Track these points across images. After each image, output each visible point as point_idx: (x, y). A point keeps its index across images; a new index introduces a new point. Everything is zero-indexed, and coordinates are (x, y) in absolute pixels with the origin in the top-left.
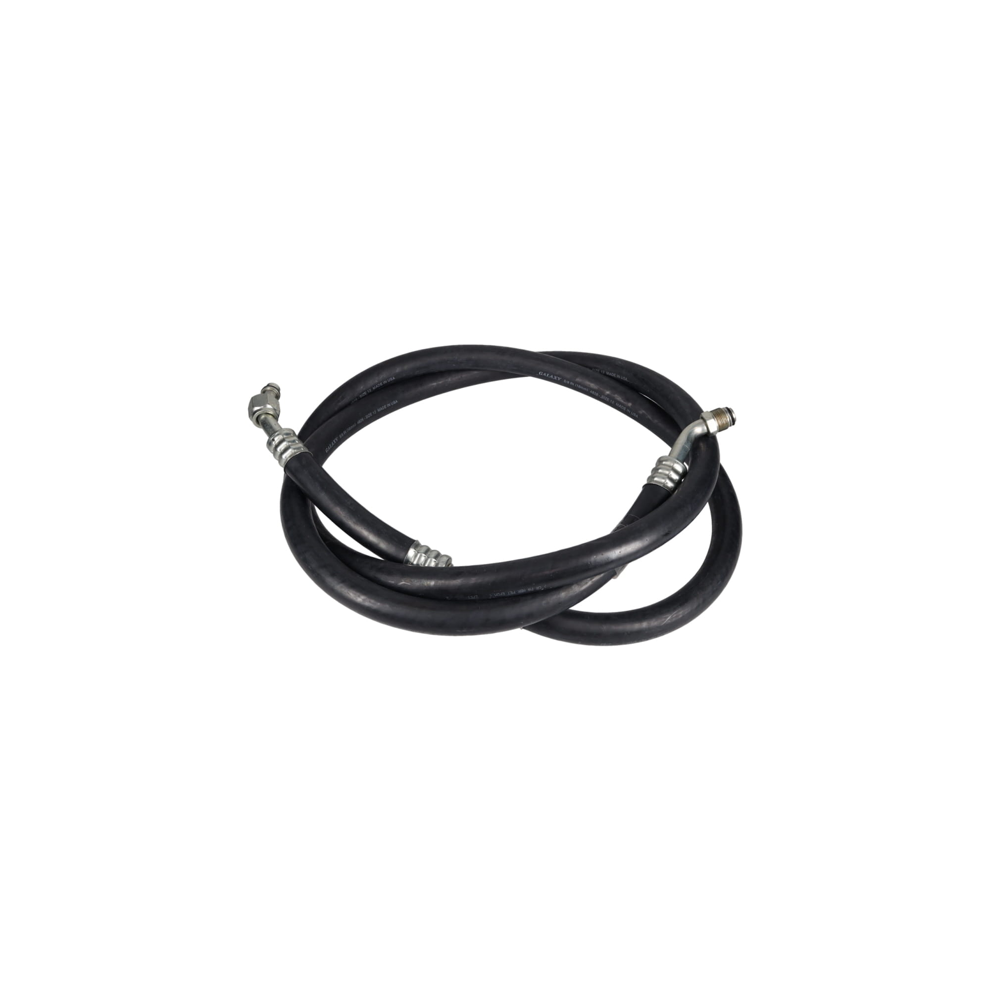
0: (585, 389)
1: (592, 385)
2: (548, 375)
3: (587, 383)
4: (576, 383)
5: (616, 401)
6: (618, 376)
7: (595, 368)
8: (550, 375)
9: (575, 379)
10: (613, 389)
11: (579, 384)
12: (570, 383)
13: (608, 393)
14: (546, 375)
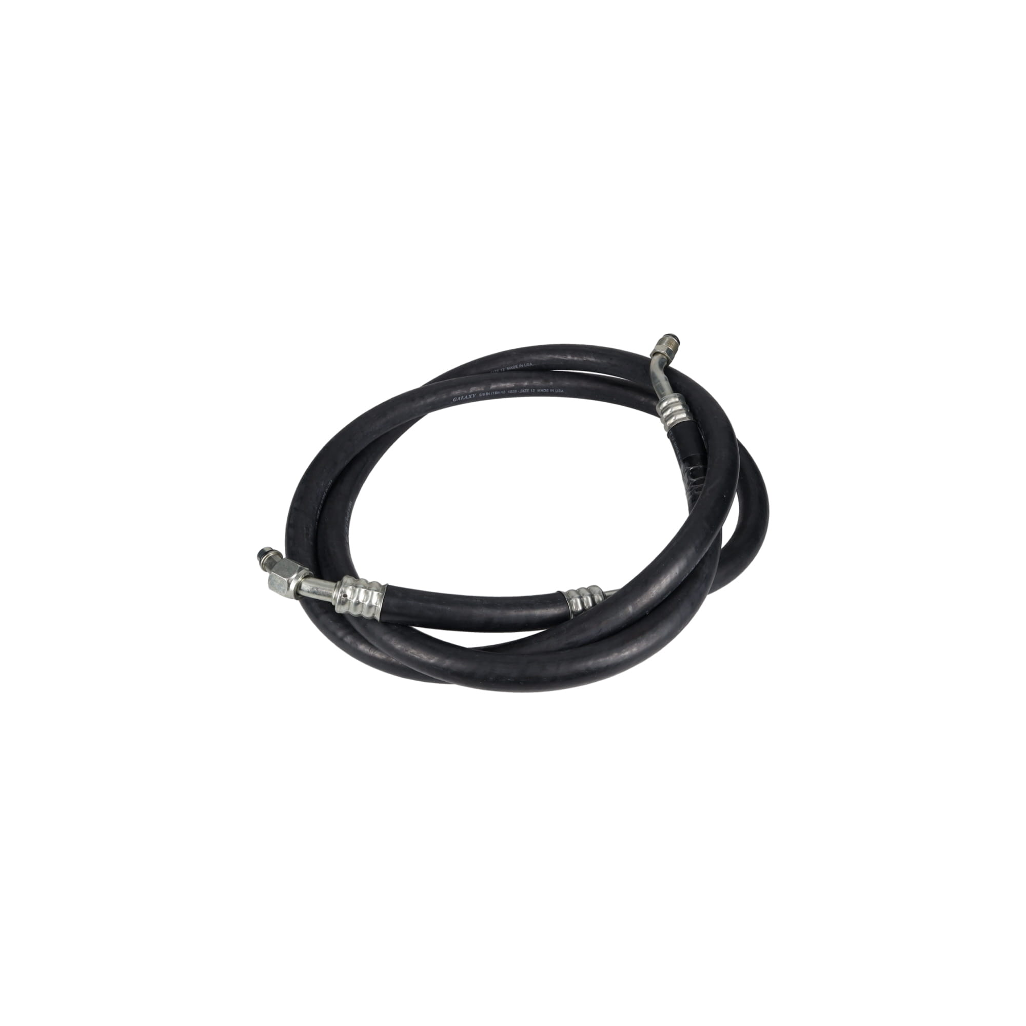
0: (502, 392)
1: (508, 385)
2: (462, 397)
3: (502, 385)
4: (491, 391)
5: (536, 388)
6: (521, 366)
7: (493, 370)
8: (464, 397)
9: (490, 388)
10: (528, 378)
11: (494, 390)
12: (485, 394)
13: (526, 384)
14: (461, 398)
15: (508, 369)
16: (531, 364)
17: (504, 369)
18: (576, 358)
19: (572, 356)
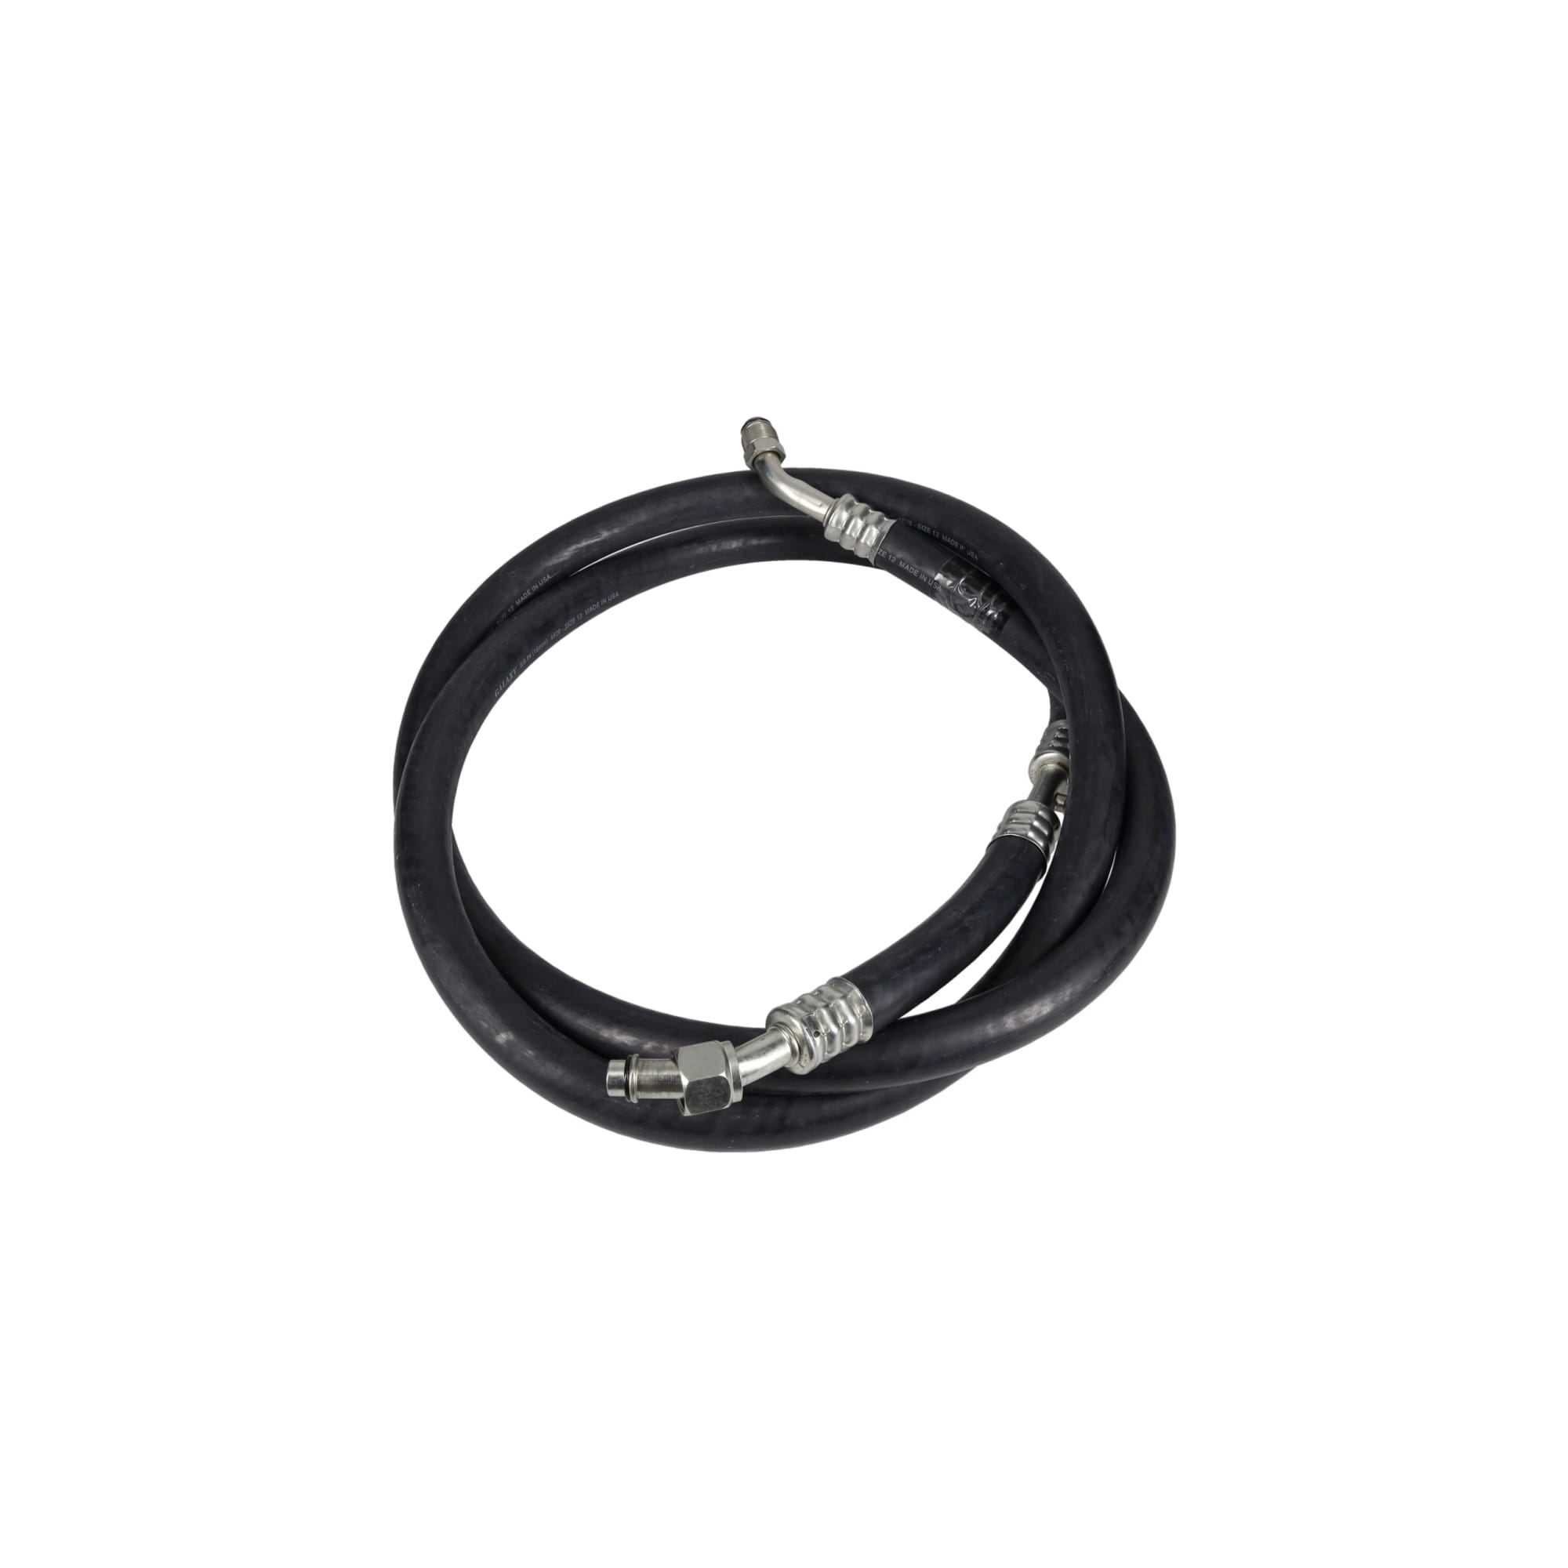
6: (538, 586)
15: (518, 603)
16: (549, 577)
17: (512, 607)
18: (616, 531)
19: (608, 530)
